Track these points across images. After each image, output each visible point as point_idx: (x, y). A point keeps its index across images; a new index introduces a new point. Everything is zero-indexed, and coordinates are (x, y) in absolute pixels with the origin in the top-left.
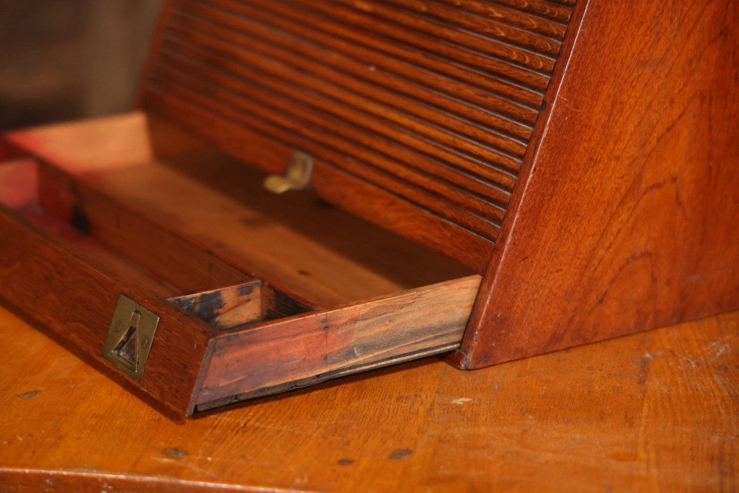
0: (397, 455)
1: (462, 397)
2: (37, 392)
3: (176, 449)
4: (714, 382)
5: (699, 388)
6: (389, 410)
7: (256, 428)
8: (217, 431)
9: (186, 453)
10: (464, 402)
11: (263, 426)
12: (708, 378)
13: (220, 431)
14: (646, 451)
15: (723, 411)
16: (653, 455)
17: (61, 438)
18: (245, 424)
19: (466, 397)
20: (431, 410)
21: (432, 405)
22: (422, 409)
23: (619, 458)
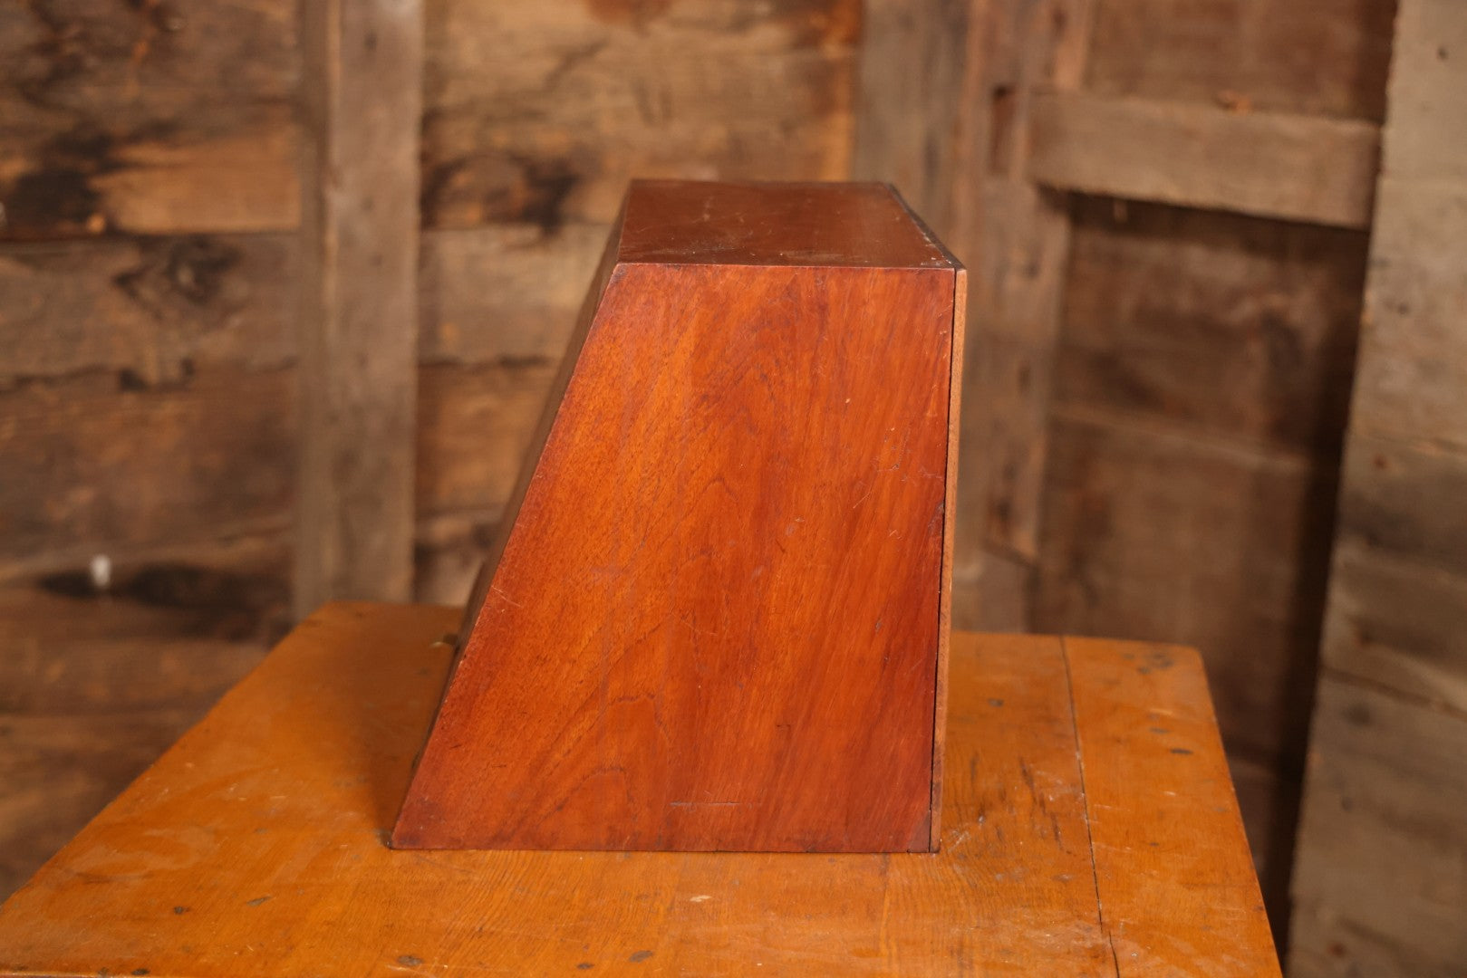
0: (639, 957)
1: (702, 894)
2: (265, 899)
3: (410, 957)
4: (954, 872)
5: (939, 878)
6: (628, 909)
7: (492, 933)
8: (452, 937)
9: (421, 961)
10: (705, 901)
11: (499, 929)
12: (948, 867)
13: (455, 937)
14: (889, 947)
15: (962, 902)
16: (894, 950)
17: (292, 948)
18: (481, 929)
19: (706, 894)
20: (671, 908)
21: (673, 903)
22: (662, 909)
23: (861, 954)
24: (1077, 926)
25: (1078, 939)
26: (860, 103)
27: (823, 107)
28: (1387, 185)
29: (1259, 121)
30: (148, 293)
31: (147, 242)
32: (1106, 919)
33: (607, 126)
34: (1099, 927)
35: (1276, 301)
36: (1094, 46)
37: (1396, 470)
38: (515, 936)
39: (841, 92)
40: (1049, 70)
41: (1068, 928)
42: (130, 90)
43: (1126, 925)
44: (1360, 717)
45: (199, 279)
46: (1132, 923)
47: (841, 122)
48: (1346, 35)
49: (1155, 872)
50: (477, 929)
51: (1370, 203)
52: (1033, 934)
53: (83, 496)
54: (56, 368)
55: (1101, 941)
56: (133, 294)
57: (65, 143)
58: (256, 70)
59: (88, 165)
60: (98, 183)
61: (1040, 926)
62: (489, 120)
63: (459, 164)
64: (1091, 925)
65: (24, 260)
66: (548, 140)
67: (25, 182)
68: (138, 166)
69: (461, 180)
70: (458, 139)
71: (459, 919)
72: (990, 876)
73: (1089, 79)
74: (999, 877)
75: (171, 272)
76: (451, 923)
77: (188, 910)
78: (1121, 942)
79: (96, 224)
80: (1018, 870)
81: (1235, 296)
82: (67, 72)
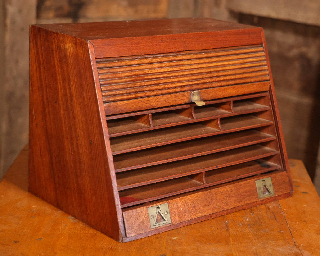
2: (41, 238)
4: (248, 230)
5: (245, 232)
6: (154, 242)
8: (103, 250)
10: (177, 239)
12: (246, 229)
13: (104, 250)
14: (235, 253)
17: (55, 253)
21: (167, 240)
22: (164, 242)
24: (289, 246)
25: (290, 250)
32: (297, 244)
34: (295, 247)
38: (123, 250)
41: (287, 247)
43: (303, 246)
46: (304, 245)
49: (307, 230)
50: (111, 248)
52: (277, 249)
55: (297, 251)
61: (278, 246)
64: (293, 246)
71: (104, 245)
72: (260, 231)
74: (262, 231)
76: (102, 246)
77: (18, 242)
78: (303, 251)
80: (267, 229)
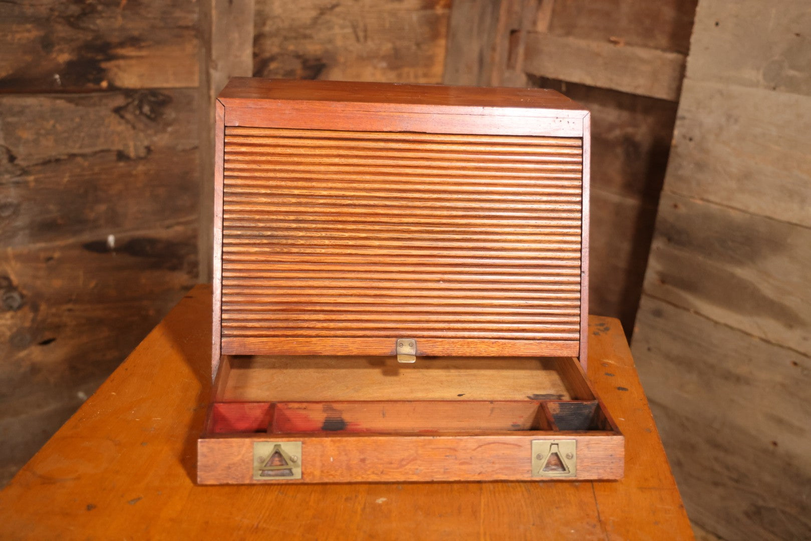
26: (450, 34)
27: (435, 36)
28: (686, 82)
29: (629, 50)
30: (129, 116)
31: (128, 93)
33: (339, 43)
35: (630, 130)
36: (554, 12)
37: (682, 210)
39: (443, 30)
40: (534, 23)
42: (119, 22)
44: (658, 313)
45: (152, 110)
47: (442, 42)
48: (669, 13)
51: (679, 90)
53: (102, 208)
54: (87, 150)
56: (122, 117)
57: (87, 46)
58: (178, 13)
59: (99, 57)
60: (104, 65)
62: (286, 38)
63: (272, 59)
65: (70, 101)
66: (312, 48)
67: (70, 64)
68: (124, 57)
69: (273, 66)
70: (272, 47)
73: (551, 27)
75: (140, 107)
79: (104, 84)
81: (612, 127)
82: (89, 12)
